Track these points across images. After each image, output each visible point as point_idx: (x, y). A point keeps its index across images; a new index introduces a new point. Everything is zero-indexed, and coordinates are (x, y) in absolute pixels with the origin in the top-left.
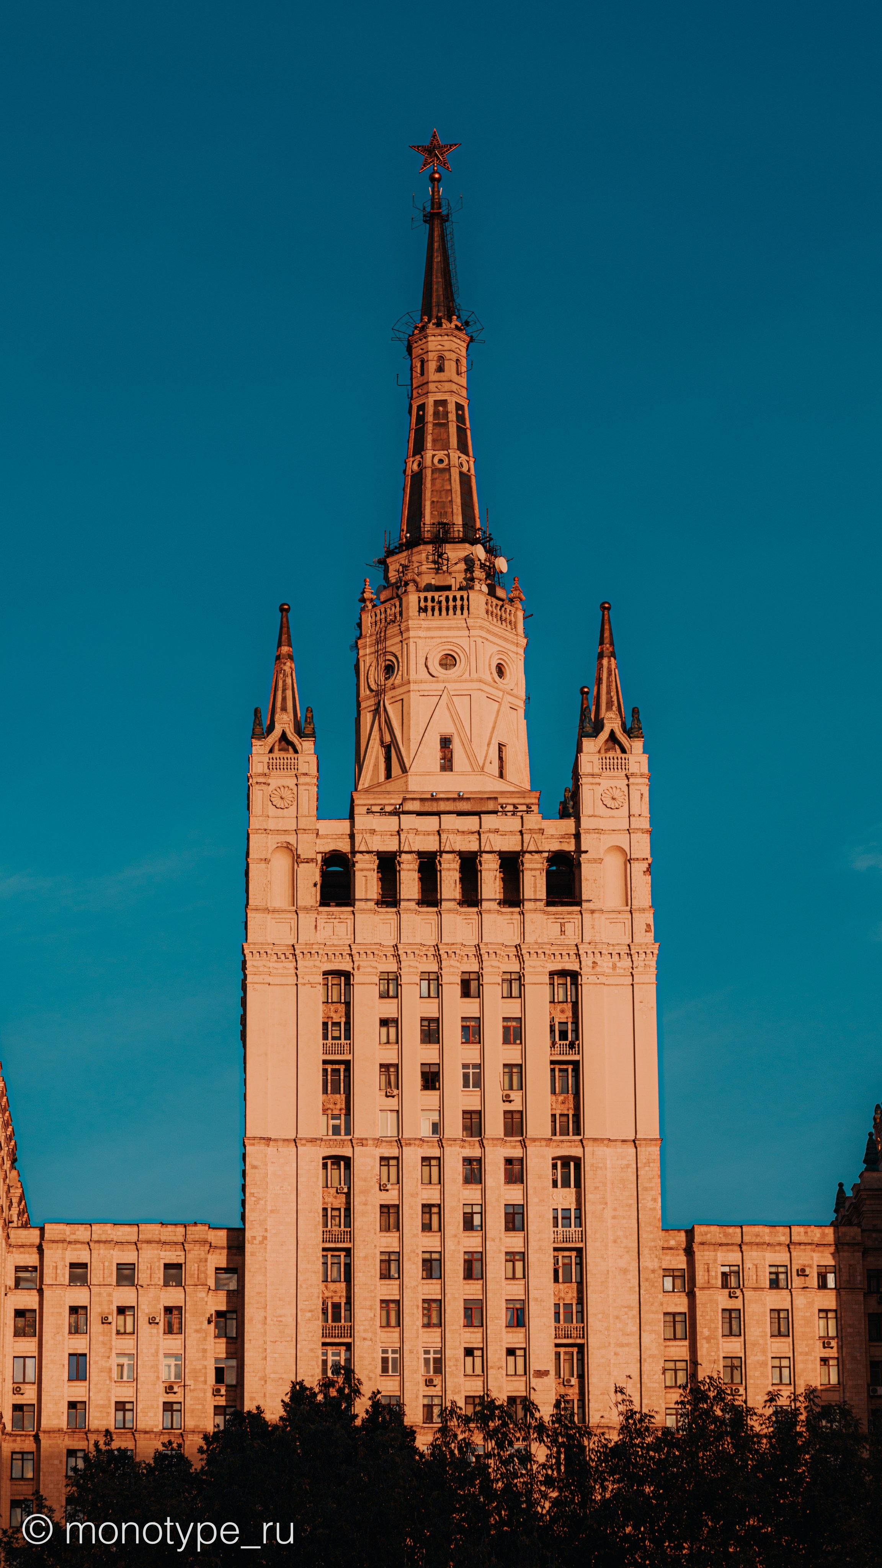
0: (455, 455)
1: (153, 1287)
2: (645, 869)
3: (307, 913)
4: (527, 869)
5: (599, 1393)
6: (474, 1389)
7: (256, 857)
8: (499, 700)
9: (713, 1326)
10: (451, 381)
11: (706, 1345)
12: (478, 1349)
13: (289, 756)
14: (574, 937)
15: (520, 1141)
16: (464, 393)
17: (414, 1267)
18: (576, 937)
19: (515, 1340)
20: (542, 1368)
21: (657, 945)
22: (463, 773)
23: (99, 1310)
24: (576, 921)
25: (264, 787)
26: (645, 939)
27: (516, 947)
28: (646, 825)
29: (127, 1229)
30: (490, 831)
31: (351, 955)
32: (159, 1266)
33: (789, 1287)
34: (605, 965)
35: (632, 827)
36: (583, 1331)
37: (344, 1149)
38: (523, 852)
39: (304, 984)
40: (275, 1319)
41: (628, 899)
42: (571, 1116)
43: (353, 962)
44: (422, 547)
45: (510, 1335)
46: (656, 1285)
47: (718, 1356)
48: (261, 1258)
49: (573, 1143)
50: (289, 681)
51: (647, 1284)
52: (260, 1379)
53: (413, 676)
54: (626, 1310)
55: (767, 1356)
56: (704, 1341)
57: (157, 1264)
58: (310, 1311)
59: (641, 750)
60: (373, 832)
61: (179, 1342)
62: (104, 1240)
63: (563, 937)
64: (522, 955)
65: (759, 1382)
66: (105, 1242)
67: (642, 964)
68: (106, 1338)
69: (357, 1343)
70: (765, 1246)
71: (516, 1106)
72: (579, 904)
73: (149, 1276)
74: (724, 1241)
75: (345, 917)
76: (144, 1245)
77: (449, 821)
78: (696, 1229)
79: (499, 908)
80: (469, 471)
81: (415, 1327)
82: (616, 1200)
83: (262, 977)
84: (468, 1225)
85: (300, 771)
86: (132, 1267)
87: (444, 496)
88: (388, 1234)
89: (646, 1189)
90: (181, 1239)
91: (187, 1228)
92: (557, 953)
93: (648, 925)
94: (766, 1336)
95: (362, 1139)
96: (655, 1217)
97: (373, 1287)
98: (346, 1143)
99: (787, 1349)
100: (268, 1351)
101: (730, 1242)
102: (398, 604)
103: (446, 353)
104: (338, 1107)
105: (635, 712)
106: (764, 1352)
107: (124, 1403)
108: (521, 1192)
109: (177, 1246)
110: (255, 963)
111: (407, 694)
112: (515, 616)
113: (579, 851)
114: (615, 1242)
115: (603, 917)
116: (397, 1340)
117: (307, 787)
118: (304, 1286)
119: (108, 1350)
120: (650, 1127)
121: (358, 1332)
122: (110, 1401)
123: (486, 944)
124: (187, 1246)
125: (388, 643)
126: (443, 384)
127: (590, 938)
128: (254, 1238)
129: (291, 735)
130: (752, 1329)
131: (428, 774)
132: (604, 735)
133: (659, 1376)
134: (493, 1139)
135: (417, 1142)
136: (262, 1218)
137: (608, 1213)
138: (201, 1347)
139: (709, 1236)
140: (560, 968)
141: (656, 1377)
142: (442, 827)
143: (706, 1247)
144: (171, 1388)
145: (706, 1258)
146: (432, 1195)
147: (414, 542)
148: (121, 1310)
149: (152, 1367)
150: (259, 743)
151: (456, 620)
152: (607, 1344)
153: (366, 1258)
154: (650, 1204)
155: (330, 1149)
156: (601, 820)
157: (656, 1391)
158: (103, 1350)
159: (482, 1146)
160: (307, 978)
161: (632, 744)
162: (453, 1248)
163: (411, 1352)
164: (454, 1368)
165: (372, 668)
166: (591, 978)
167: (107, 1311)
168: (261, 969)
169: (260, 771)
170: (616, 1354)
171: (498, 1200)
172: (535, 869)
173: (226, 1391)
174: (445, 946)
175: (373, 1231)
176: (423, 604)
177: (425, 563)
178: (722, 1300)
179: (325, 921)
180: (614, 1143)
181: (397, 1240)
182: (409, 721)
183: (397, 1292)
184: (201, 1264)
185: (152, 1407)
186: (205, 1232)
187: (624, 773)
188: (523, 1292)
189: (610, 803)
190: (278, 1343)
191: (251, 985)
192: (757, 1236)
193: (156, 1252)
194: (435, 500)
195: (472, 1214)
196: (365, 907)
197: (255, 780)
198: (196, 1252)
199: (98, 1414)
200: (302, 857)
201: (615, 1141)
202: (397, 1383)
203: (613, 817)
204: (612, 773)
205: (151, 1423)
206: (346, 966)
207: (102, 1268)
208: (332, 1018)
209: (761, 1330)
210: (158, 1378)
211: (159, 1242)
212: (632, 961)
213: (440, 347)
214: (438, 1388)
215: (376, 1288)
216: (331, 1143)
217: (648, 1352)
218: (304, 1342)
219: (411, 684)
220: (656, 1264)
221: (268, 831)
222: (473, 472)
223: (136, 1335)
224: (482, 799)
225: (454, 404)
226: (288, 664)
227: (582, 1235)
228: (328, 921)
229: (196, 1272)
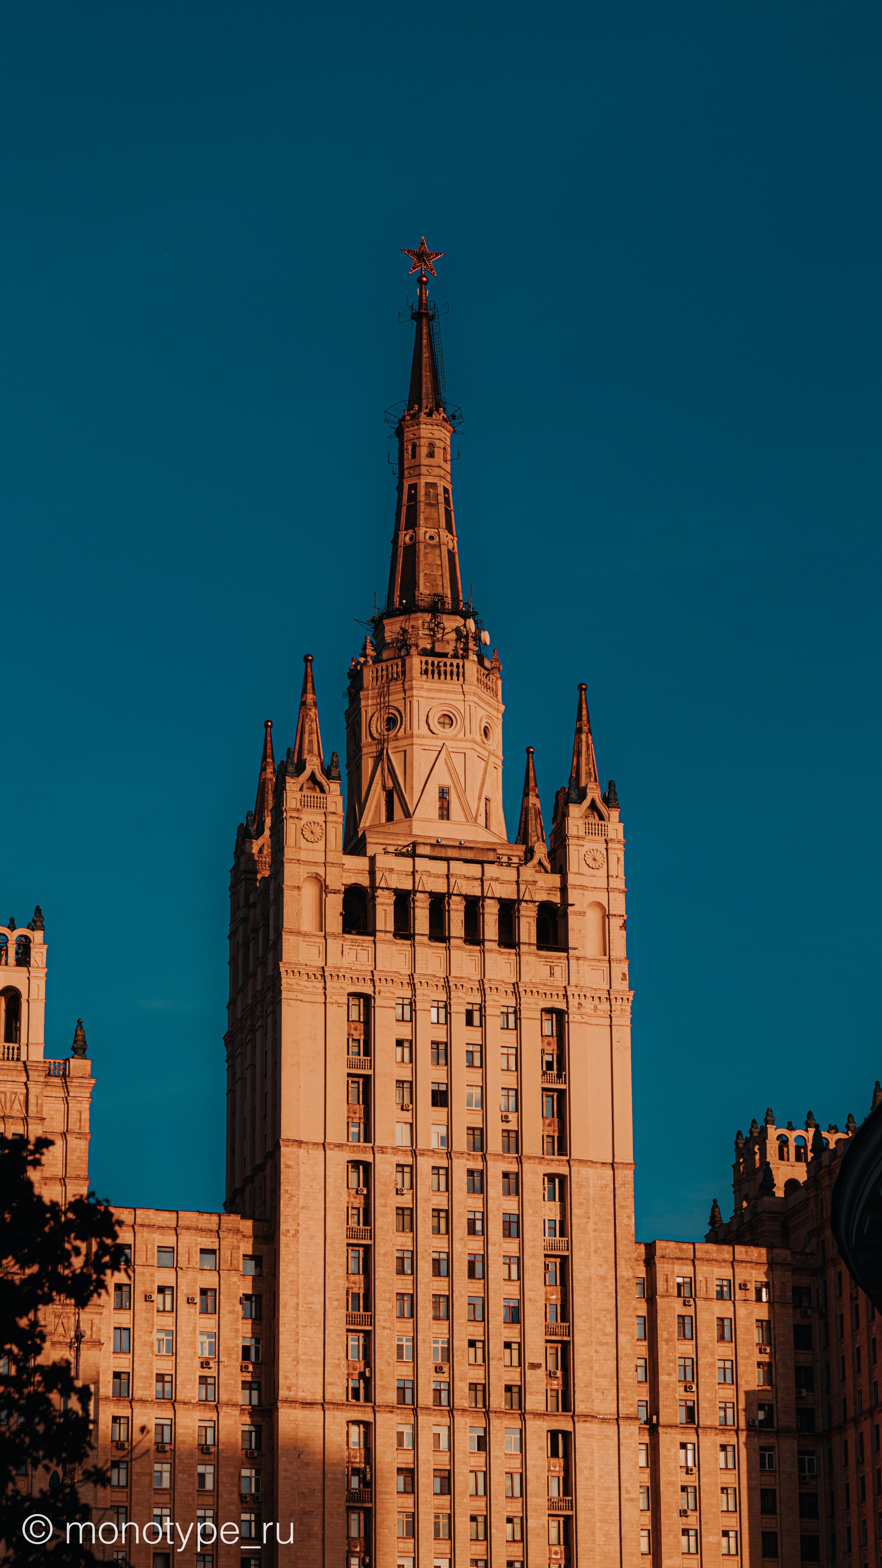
0: (444, 533)
1: (191, 1270)
2: (621, 925)
3: (335, 939)
4: (523, 916)
5: (583, 1385)
6: (477, 1377)
7: (289, 884)
8: (486, 759)
9: (671, 1330)
10: (440, 467)
11: (665, 1347)
12: (479, 1341)
13: (315, 795)
14: (561, 979)
15: (517, 1158)
16: (449, 478)
17: (426, 1265)
18: (563, 980)
19: (511, 1335)
20: (536, 1361)
21: (632, 993)
22: (459, 823)
23: (143, 1289)
24: (563, 965)
25: (296, 821)
26: (621, 986)
27: (513, 984)
28: (622, 886)
29: (167, 1215)
30: (492, 879)
31: (372, 980)
32: (196, 1251)
33: (733, 1299)
34: (588, 1006)
35: (611, 886)
36: (569, 1329)
37: (366, 1155)
38: (519, 901)
39: (332, 1003)
40: (305, 1306)
41: (606, 948)
42: (556, 1138)
43: (374, 986)
44: (419, 614)
45: (507, 1330)
46: (630, 1292)
47: (675, 1356)
48: (294, 1250)
49: (561, 1163)
50: (314, 726)
51: (623, 1291)
52: (293, 1360)
53: (416, 731)
54: (605, 1313)
55: (714, 1358)
56: (664, 1343)
57: (195, 1249)
58: (337, 1300)
59: (617, 819)
60: (391, 870)
61: (213, 1321)
62: (147, 1224)
63: (552, 978)
64: (519, 992)
65: (708, 1381)
66: (149, 1226)
67: (619, 1008)
68: (149, 1315)
69: (378, 1331)
70: (713, 1262)
71: (512, 1126)
72: (566, 949)
73: (187, 1259)
74: (679, 1255)
75: (367, 945)
76: (184, 1231)
77: (457, 867)
78: (657, 1244)
79: (499, 949)
80: (453, 549)
81: (428, 1319)
82: (597, 1215)
83: (295, 993)
84: (472, 1231)
85: (328, 810)
86: (171, 1250)
87: (435, 570)
88: (403, 1234)
89: (622, 1207)
90: (216, 1227)
91: (222, 1217)
92: (548, 993)
93: (624, 974)
94: (714, 1340)
95: (382, 1147)
96: (629, 1233)
97: (391, 1282)
98: (367, 1149)
99: (730, 1353)
100: (300, 1334)
101: (684, 1257)
102: (400, 664)
103: (436, 442)
104: (357, 1115)
105: (611, 784)
106: (712, 1355)
107: (163, 1375)
108: (516, 1203)
109: (212, 1233)
110: (289, 981)
111: (410, 747)
112: (496, 684)
113: (565, 903)
114: (596, 1252)
115: (587, 963)
116: (411, 1329)
117: (334, 825)
118: (332, 1277)
119: (151, 1326)
120: (626, 1153)
121: (379, 1321)
122: (152, 1373)
123: (490, 980)
124: (222, 1234)
125: (392, 698)
126: (433, 468)
127: (575, 982)
128: (288, 1231)
129: (319, 776)
130: (703, 1335)
131: (430, 820)
132: (587, 803)
133: (632, 1373)
134: (494, 1155)
135: (430, 1153)
136: (295, 1213)
137: (591, 1227)
138: (234, 1327)
139: (668, 1250)
140: (550, 1006)
141: (631, 1373)
142: (451, 872)
143: (665, 1260)
144: (208, 1363)
145: (665, 1269)
146: (441, 1201)
147: (410, 608)
148: (161, 1290)
149: (190, 1343)
150: (292, 781)
151: (454, 685)
152: (590, 1342)
153: (385, 1255)
154: (626, 1221)
155: (353, 1154)
156: (583, 876)
157: (630, 1386)
158: (146, 1326)
159: (484, 1159)
160: (335, 998)
161: (610, 813)
162: (460, 1249)
163: (424, 1341)
164: (460, 1358)
165: (375, 719)
166: (577, 1017)
167: (149, 1290)
168: (294, 987)
169: (293, 806)
170: (597, 1351)
171: (498, 1210)
172: (530, 917)
173: (253, 1368)
174: (454, 979)
175: (391, 1231)
176: (424, 667)
177: (421, 629)
178: (678, 1307)
179: (350, 947)
180: (595, 1165)
181: (410, 1239)
182: (412, 771)
183: (411, 1287)
184: (234, 1251)
185: (190, 1380)
186: (237, 1222)
187: (604, 838)
188: (518, 1292)
189: (591, 863)
190: (308, 1327)
191: (286, 1000)
192: (707, 1252)
193: (193, 1237)
194: (428, 572)
195: (474, 1220)
196: (385, 938)
197: (289, 814)
198: (228, 1240)
199: (141, 1385)
200: (330, 888)
201: (596, 1163)
202: (411, 1369)
203: (594, 876)
204: (594, 837)
205: (189, 1395)
206: (368, 989)
207: (145, 1250)
208: (353, 1035)
209: (710, 1335)
210: (195, 1353)
211: (197, 1229)
212: (611, 1005)
213: (430, 435)
214: (446, 1375)
215: (393, 1282)
216: (355, 1149)
217: (624, 1351)
218: (331, 1328)
219: (414, 738)
220: (630, 1274)
221: (300, 862)
222: (456, 550)
223: (175, 1313)
224: (483, 849)
225: (442, 488)
226: (313, 710)
227: (568, 1244)
228: (352, 947)
229: (229, 1258)
